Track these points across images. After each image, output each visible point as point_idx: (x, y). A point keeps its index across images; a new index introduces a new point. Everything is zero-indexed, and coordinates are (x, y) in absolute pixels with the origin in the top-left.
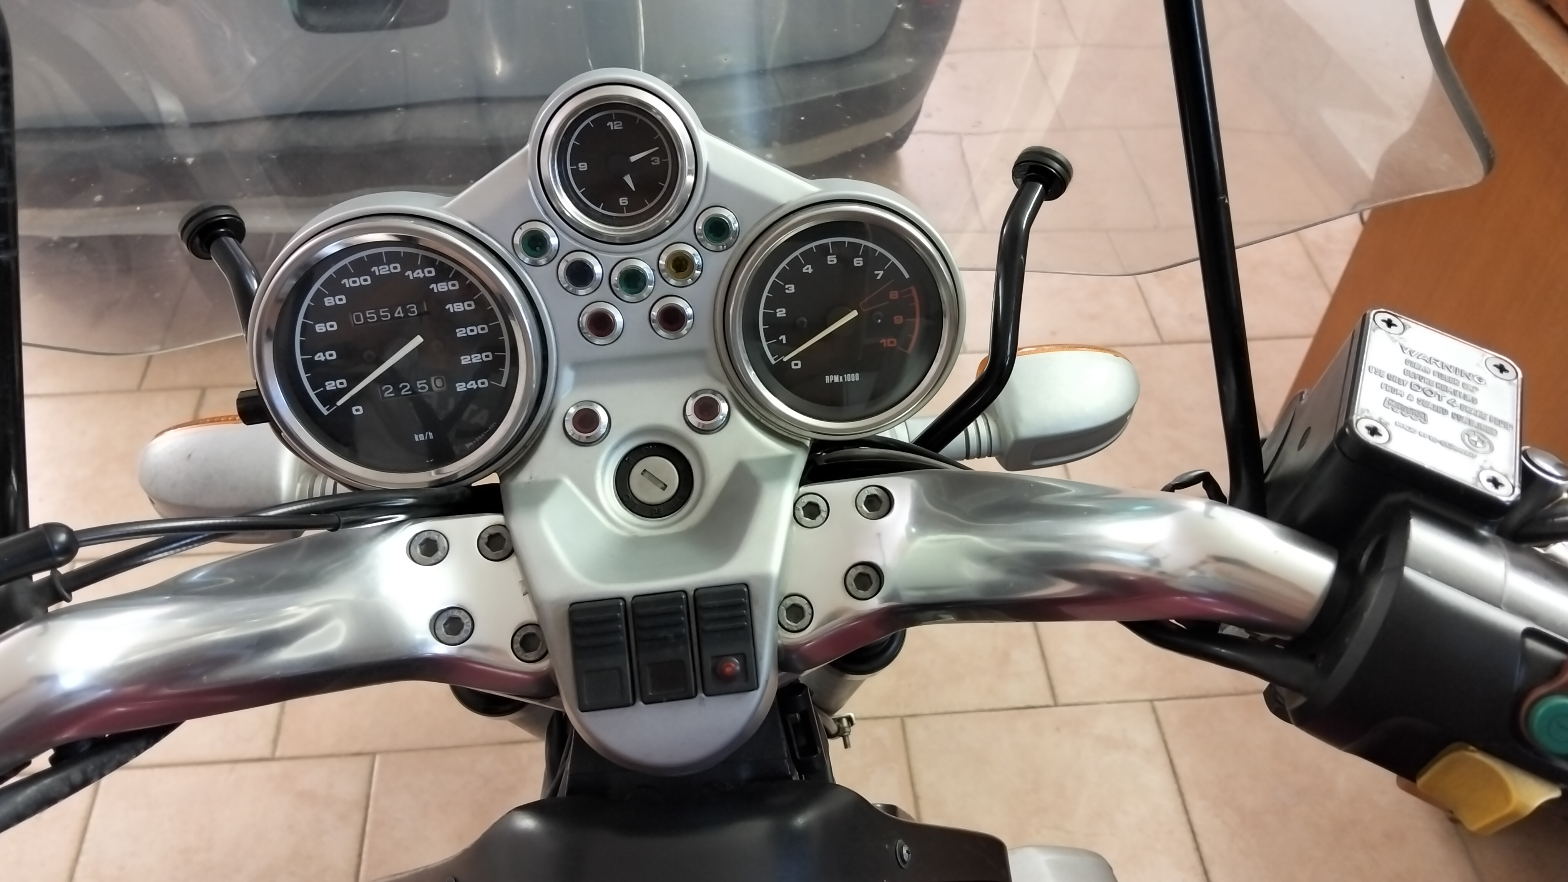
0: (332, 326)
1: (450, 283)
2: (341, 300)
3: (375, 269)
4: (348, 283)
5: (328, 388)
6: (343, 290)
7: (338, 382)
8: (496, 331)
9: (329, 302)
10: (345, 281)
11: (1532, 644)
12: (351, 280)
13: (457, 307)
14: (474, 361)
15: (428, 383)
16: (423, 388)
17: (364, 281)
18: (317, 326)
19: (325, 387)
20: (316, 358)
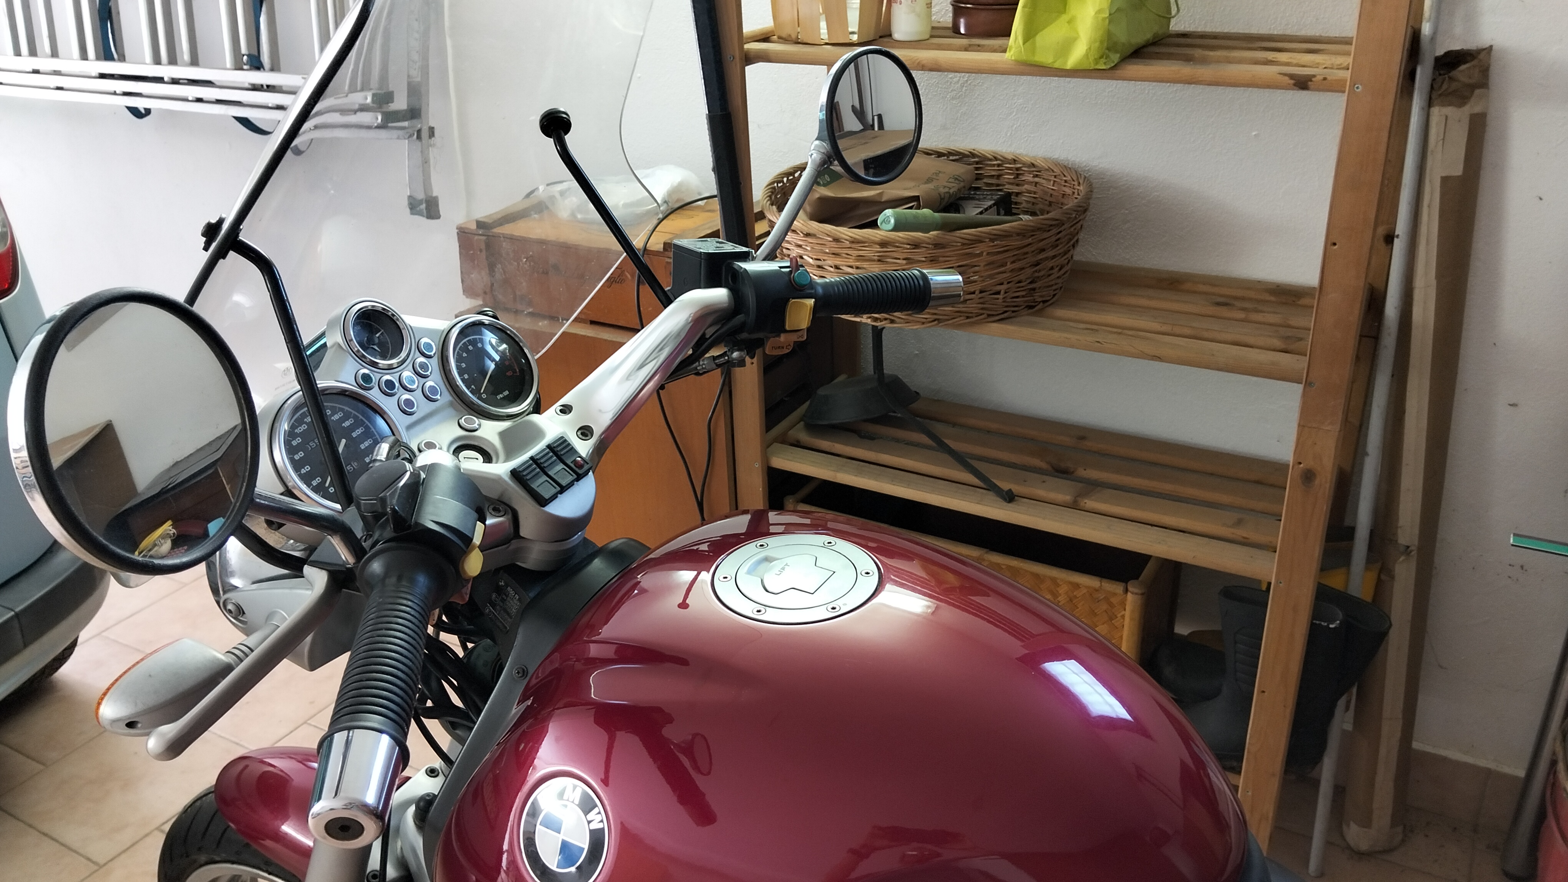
0: (301, 454)
1: (339, 414)
2: (299, 440)
3: (305, 420)
4: (297, 431)
5: (314, 485)
6: (298, 435)
7: (317, 479)
8: (367, 428)
9: (294, 443)
10: (296, 431)
11: (783, 270)
12: (298, 429)
13: (347, 424)
14: (366, 445)
15: (352, 466)
16: (351, 469)
17: (304, 427)
18: (295, 457)
19: (312, 485)
20: (302, 472)
